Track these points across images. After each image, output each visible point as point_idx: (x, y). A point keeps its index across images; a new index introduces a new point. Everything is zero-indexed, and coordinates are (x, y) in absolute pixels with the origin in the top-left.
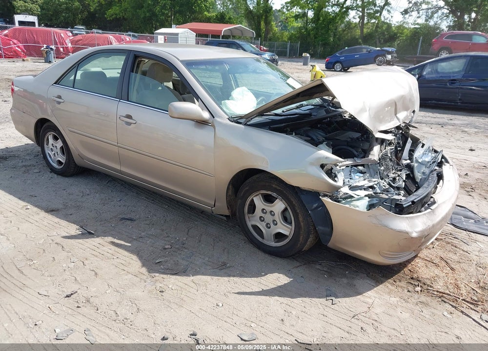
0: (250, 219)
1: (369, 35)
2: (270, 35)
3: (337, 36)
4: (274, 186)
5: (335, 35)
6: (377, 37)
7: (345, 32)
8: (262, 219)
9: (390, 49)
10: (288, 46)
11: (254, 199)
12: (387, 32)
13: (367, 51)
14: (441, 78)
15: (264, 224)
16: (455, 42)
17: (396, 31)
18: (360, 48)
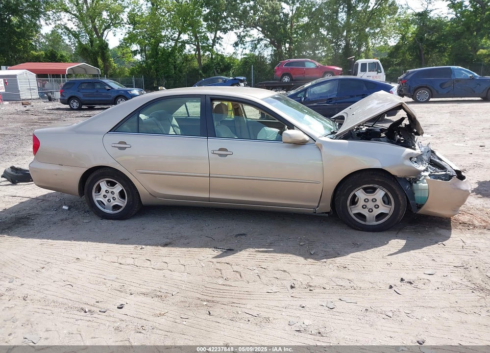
0: (352, 209)
1: (207, 65)
2: (110, 71)
3: (177, 69)
4: (376, 179)
5: (175, 68)
6: (214, 67)
7: (184, 64)
8: (364, 207)
9: (242, 78)
10: (134, 81)
11: (356, 193)
12: (222, 62)
13: (223, 81)
14: (321, 98)
15: (367, 210)
16: (292, 68)
17: (228, 61)
18: (215, 78)
